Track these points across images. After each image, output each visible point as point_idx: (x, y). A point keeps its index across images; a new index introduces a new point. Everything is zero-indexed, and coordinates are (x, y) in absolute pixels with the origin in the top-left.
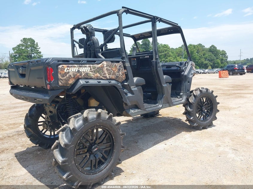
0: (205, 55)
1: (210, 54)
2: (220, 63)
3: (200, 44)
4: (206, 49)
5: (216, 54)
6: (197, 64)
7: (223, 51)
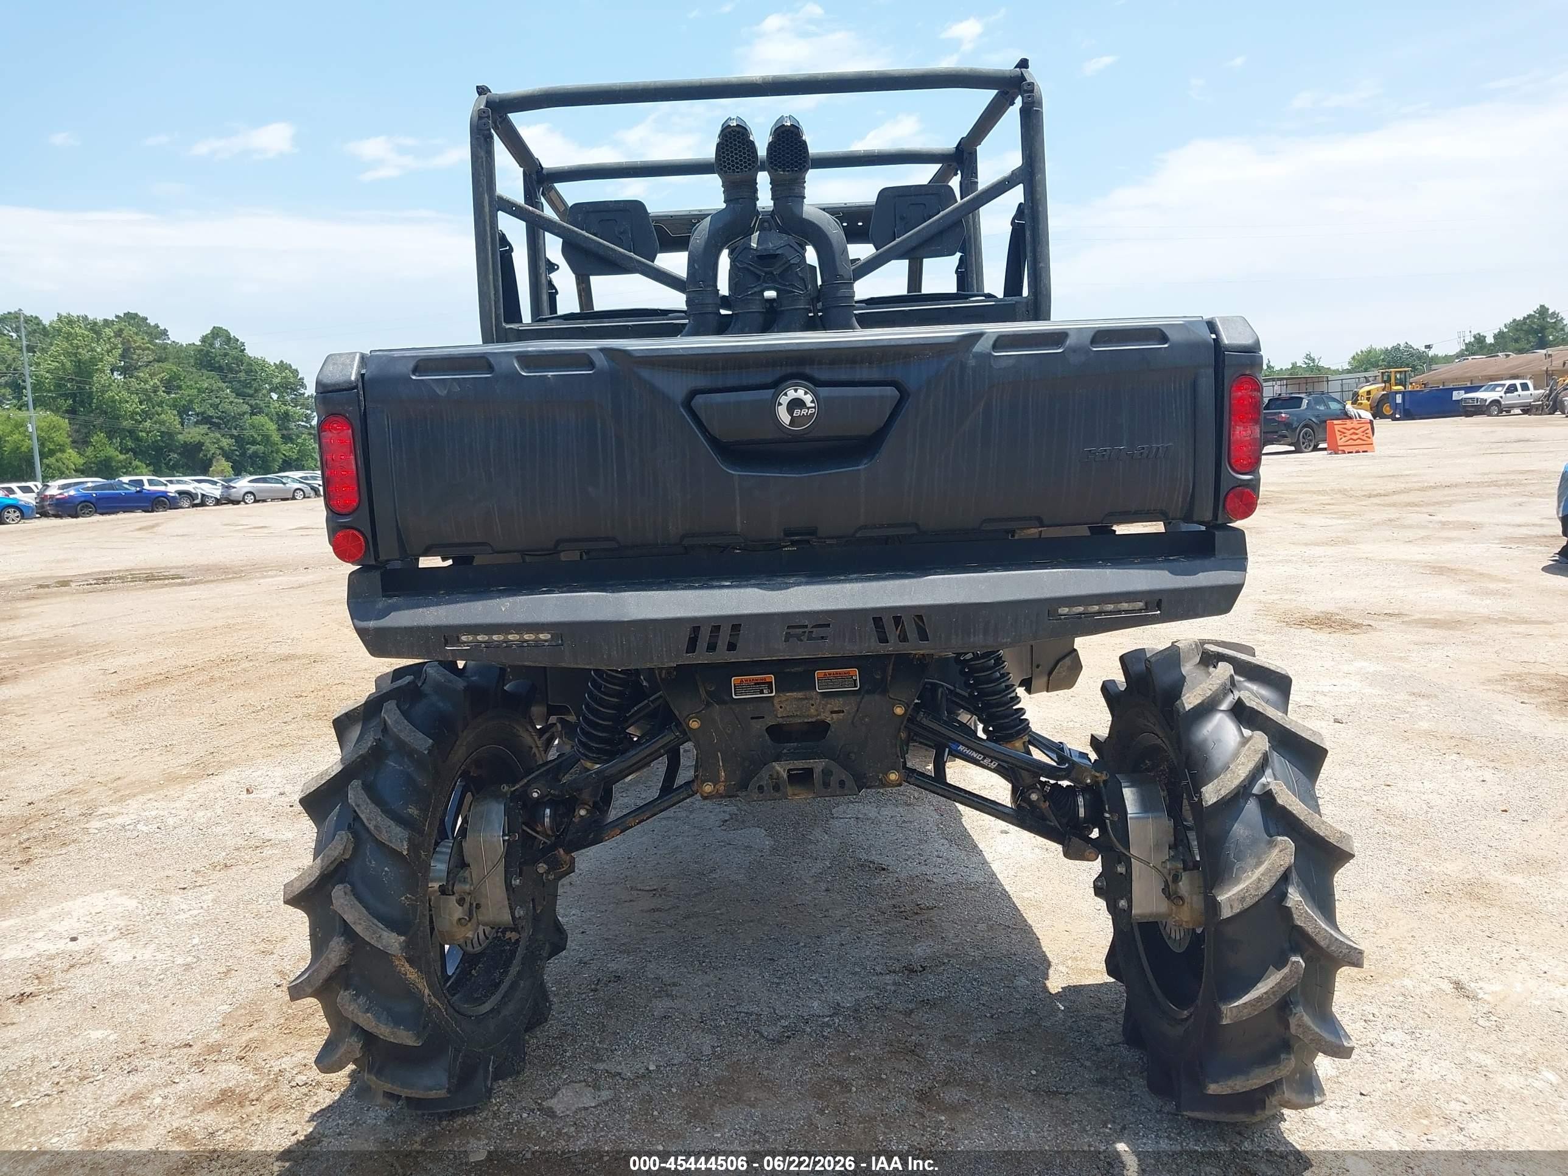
0: (179, 387)
1: (208, 381)
2: (276, 437)
3: (131, 317)
4: (179, 353)
5: (247, 385)
6: (130, 444)
7: (282, 367)
